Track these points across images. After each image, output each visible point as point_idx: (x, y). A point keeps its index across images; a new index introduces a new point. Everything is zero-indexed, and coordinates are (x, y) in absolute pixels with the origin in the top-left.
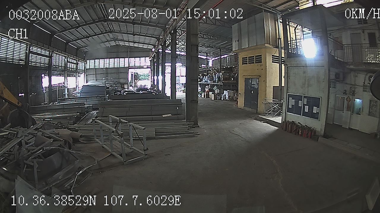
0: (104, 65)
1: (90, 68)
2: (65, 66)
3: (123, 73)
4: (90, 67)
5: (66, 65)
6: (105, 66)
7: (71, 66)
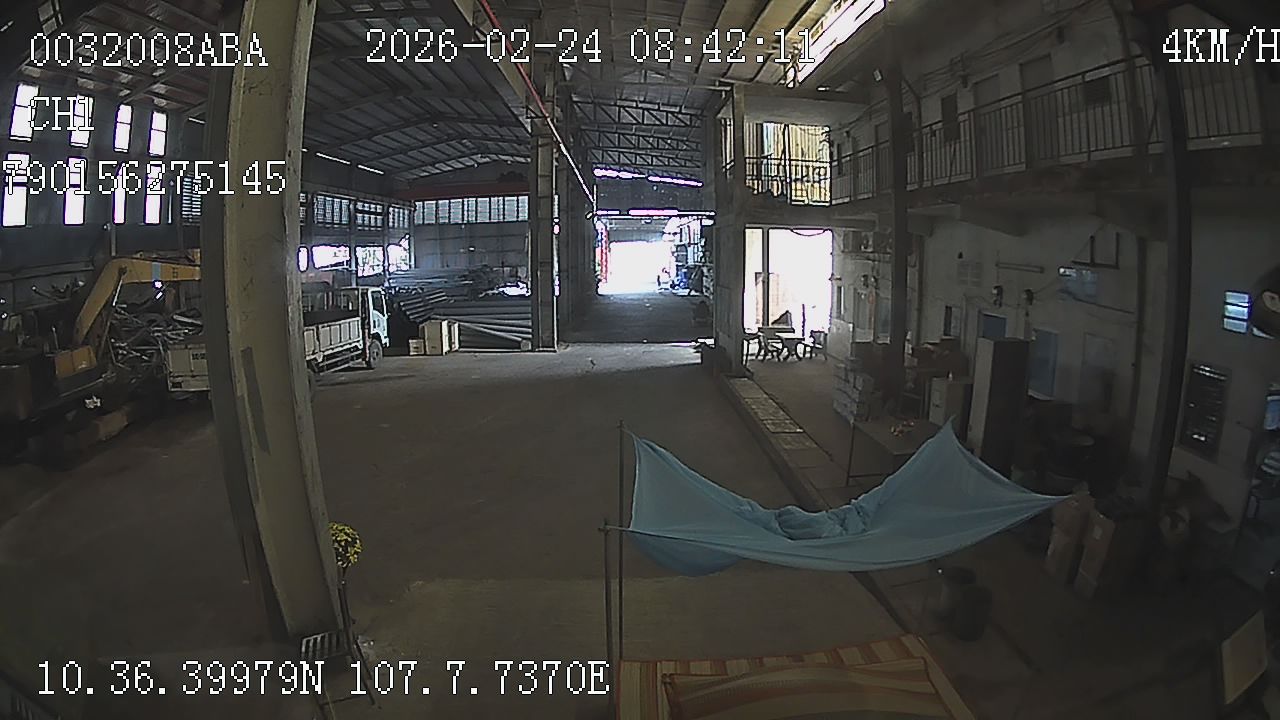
0: (463, 215)
1: (426, 222)
2: (350, 221)
3: (513, 235)
4: (423, 219)
5: (352, 218)
6: (466, 219)
7: (366, 222)
